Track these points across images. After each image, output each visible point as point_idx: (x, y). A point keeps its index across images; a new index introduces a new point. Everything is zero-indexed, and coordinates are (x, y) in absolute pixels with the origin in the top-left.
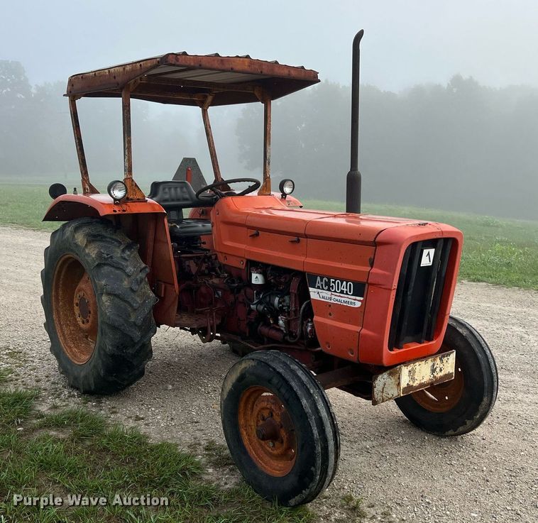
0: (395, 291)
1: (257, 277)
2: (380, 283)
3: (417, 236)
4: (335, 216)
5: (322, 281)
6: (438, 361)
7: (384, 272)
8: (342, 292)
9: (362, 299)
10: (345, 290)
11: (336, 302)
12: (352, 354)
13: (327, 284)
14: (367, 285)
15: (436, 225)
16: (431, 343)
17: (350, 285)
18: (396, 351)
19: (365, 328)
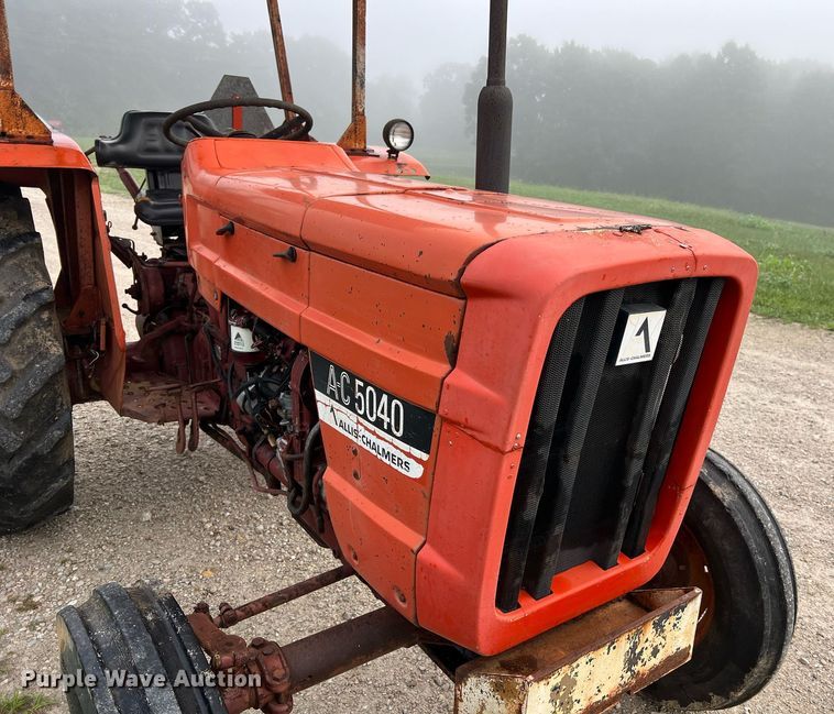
0: (518, 455)
1: (238, 336)
2: (473, 422)
3: (604, 273)
4: (406, 192)
5: (338, 380)
6: (650, 631)
7: (485, 390)
8: (379, 423)
9: (425, 457)
10: (385, 417)
11: (367, 448)
12: (404, 601)
13: (350, 390)
14: (437, 419)
15: (676, 233)
16: (637, 562)
17: (397, 406)
18: (530, 607)
19: (433, 546)
